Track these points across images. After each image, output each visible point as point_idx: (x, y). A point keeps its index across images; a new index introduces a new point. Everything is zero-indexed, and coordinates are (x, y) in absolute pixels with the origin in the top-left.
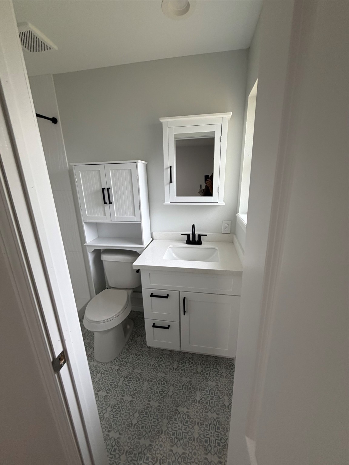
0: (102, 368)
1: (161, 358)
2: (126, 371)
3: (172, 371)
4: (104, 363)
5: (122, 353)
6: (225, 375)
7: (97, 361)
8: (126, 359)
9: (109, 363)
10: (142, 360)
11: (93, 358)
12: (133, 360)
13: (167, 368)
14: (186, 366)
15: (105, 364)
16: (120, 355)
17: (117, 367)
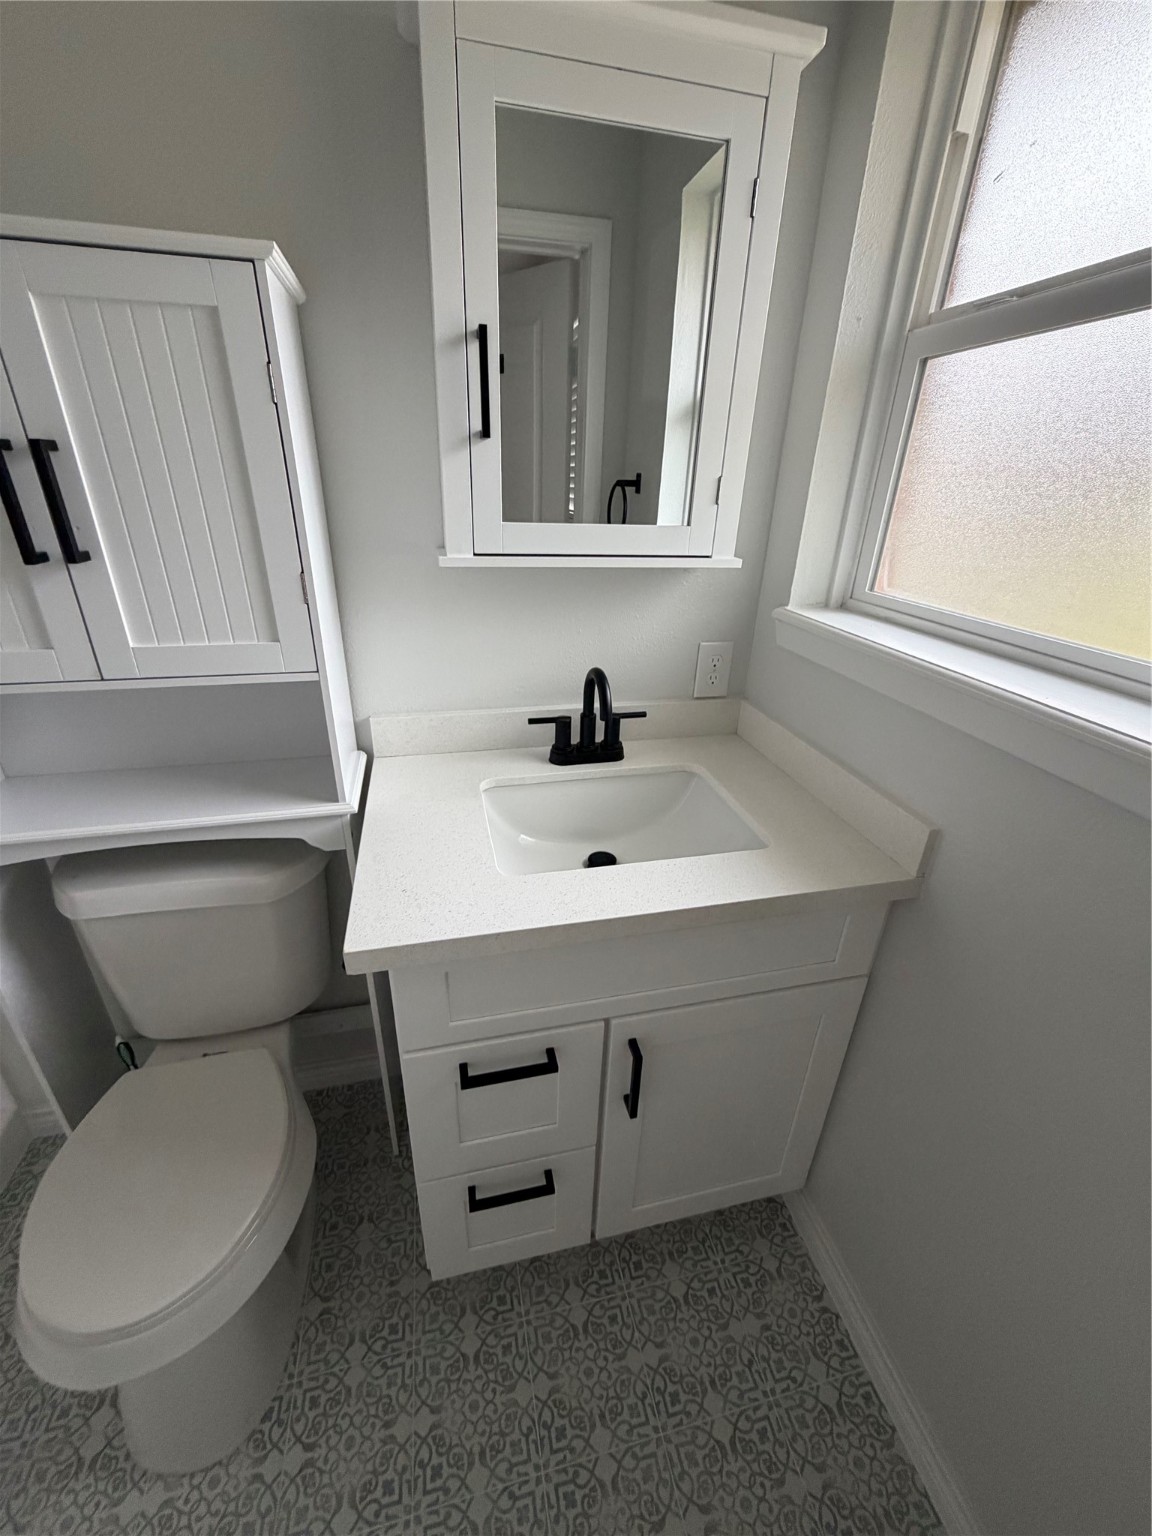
0: (203, 1509)
1: (501, 1300)
2: (349, 1455)
3: (571, 1348)
4: (207, 1470)
5: (295, 1355)
6: (771, 1265)
7: (160, 1477)
8: (333, 1382)
9: (237, 1451)
10: (418, 1353)
11: (128, 1467)
12: (369, 1371)
13: (547, 1339)
14: (619, 1294)
15: (220, 1471)
16: (291, 1376)
17: (296, 1457)
